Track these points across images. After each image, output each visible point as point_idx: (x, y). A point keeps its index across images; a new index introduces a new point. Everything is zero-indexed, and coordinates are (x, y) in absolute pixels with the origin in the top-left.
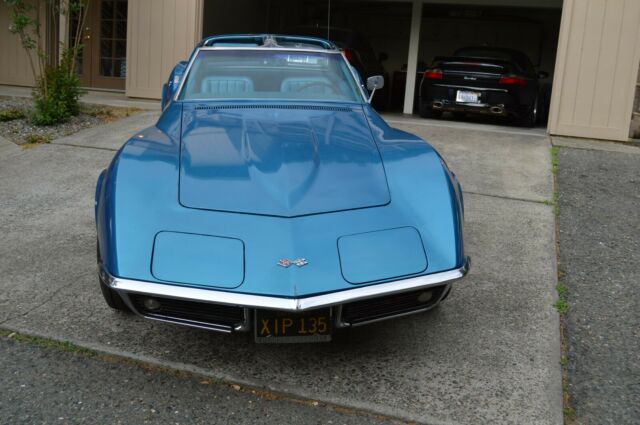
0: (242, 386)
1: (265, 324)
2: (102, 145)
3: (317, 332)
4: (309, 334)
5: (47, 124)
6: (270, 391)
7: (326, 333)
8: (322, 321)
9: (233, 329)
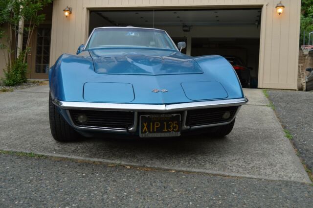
0: (131, 166)
1: (145, 125)
2: (40, 91)
3: (173, 130)
4: (168, 132)
5: (11, 85)
6: (147, 167)
7: (177, 131)
8: (175, 124)
9: (127, 130)
